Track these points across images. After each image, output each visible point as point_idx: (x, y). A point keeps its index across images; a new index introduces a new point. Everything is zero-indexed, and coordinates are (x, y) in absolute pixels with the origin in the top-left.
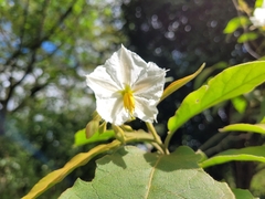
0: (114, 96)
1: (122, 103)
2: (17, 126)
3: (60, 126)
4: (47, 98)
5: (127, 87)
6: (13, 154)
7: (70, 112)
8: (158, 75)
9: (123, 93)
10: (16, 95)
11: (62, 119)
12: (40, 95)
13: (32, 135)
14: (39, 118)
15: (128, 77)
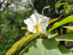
0: (33, 27)
1: (36, 28)
2: (4, 16)
3: (16, 16)
4: (11, 7)
5: (37, 25)
6: (4, 23)
7: (18, 11)
8: (47, 20)
9: (36, 26)
10: (2, 6)
11: (16, 13)
12: (9, 6)
13: (8, 18)
14: (10, 13)
15: (38, 22)
